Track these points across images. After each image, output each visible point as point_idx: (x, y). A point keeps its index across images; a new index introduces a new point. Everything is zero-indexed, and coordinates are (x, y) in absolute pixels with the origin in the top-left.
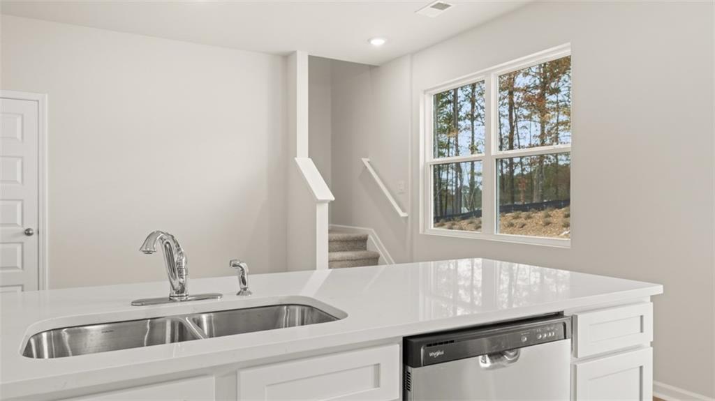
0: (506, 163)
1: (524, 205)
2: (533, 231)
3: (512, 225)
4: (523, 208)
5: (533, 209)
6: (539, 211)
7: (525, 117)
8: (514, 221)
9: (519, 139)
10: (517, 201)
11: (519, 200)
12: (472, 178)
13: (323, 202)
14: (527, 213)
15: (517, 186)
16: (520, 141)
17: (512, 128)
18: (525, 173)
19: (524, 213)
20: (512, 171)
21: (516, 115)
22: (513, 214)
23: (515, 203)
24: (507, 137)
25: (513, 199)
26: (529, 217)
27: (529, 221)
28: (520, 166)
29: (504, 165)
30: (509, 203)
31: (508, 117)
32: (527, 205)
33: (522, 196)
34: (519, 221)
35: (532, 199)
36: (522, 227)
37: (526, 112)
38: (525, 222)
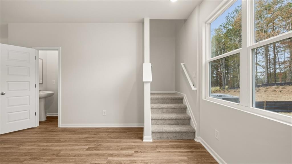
0: (272, 68)
1: (281, 83)
2: (286, 93)
3: (275, 91)
4: (281, 84)
5: (286, 85)
6: (290, 85)
7: (281, 51)
8: (276, 89)
9: (278, 59)
10: (278, 82)
11: (279, 81)
12: (257, 74)
13: (147, 82)
14: (284, 86)
15: (278, 76)
16: (279, 60)
17: (275, 55)
18: (282, 71)
19: (281, 86)
20: (275, 71)
21: (277, 51)
22: (276, 87)
23: (277, 82)
24: (272, 59)
25: (275, 81)
26: (284, 88)
27: (284, 89)
28: (279, 69)
29: (271, 69)
30: (274, 83)
31: (273, 51)
32: (283, 83)
33: (280, 80)
34: (279, 89)
35: (285, 81)
36: (280, 92)
37: (282, 49)
38: (282, 90)
